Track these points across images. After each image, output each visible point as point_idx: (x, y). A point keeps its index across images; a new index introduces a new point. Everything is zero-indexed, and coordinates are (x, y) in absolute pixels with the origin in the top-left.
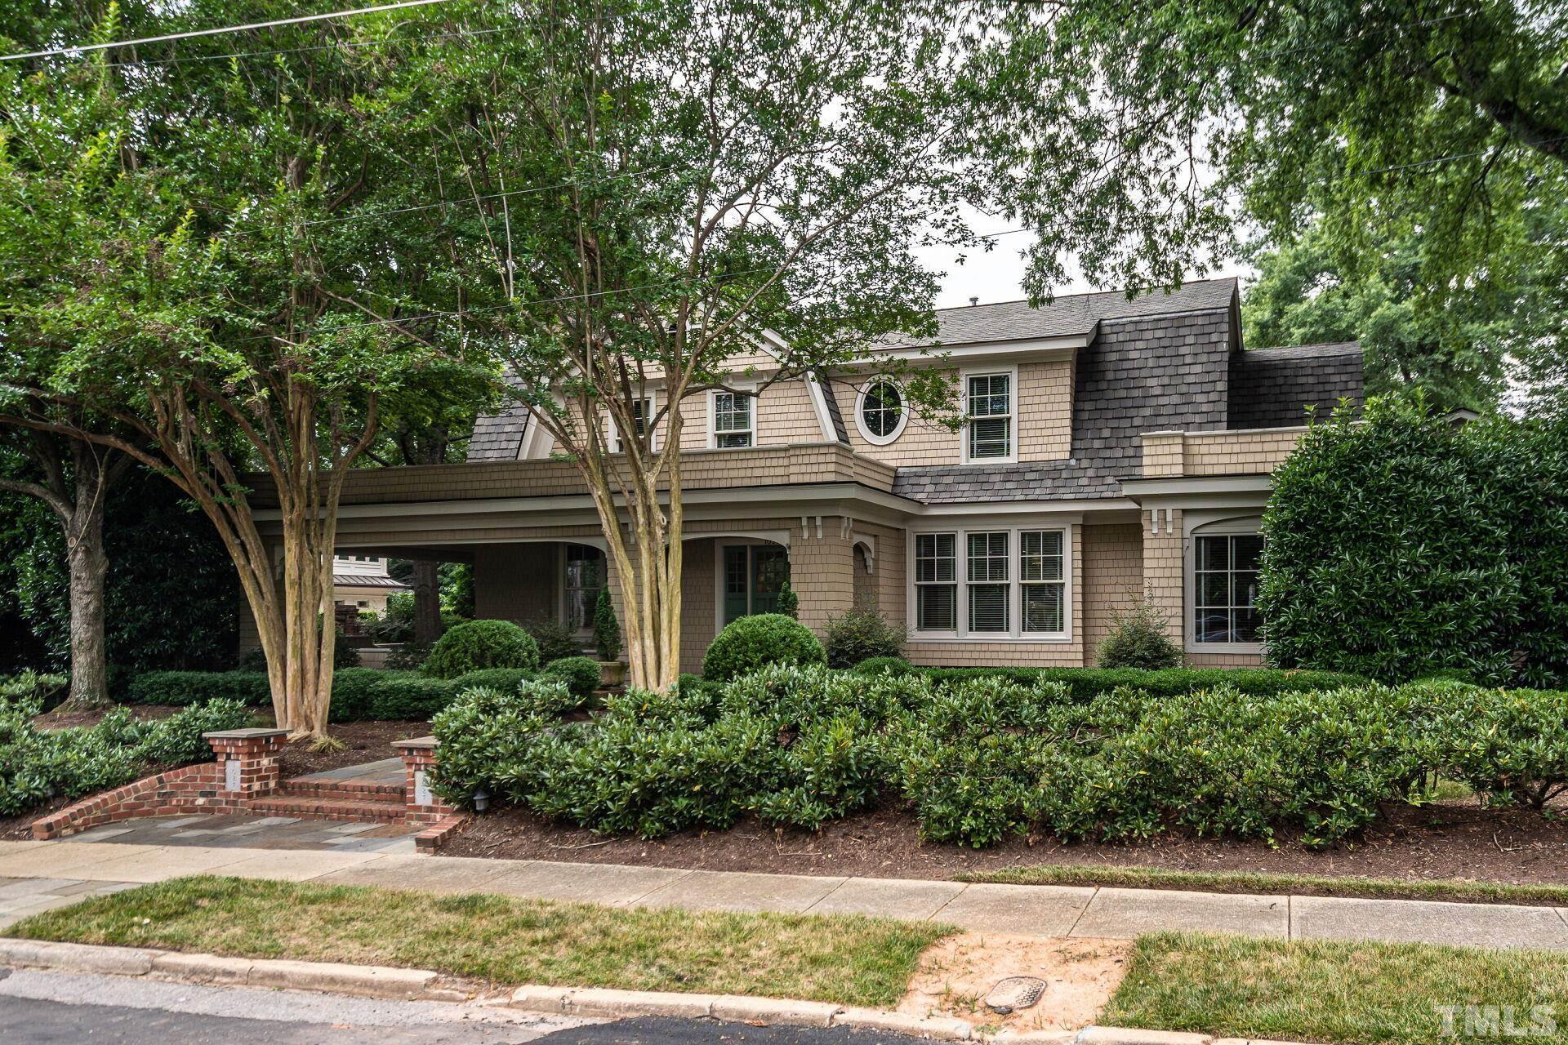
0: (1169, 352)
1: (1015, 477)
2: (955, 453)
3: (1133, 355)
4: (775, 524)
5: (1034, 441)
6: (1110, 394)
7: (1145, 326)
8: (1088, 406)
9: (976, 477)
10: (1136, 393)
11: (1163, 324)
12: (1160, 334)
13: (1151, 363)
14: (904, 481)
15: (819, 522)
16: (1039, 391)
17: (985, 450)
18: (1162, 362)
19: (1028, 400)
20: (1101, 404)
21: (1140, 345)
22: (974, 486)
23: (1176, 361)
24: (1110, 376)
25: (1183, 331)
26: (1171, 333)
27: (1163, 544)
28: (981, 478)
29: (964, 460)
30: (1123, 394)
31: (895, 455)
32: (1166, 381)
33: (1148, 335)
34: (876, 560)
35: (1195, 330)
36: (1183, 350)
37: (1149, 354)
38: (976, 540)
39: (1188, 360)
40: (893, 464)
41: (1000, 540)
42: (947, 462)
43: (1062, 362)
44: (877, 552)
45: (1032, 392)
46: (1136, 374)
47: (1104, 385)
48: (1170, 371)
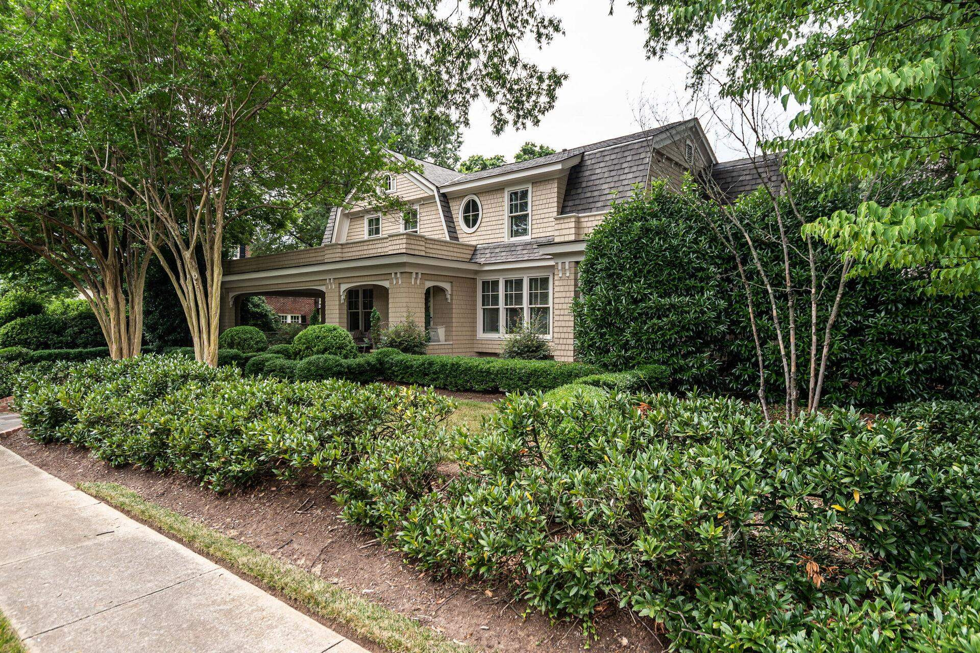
0: (617, 167)
1: (528, 247)
2: (502, 235)
3: (598, 171)
4: (383, 277)
5: (539, 226)
6: (582, 196)
7: (606, 153)
8: (570, 203)
9: (511, 248)
10: (596, 193)
11: (616, 151)
12: (613, 157)
13: (606, 175)
14: (478, 252)
15: (398, 275)
16: (543, 197)
17: (516, 234)
18: (613, 173)
19: (537, 203)
20: (577, 202)
21: (602, 165)
22: (509, 253)
23: (621, 172)
24: (584, 185)
25: (626, 154)
26: (619, 156)
27: (565, 283)
28: (513, 249)
29: (506, 239)
30: (589, 195)
31: (476, 238)
32: (612, 185)
33: (607, 158)
34: (451, 295)
35: (633, 152)
36: (625, 165)
37: (606, 169)
38: (508, 283)
39: (626, 171)
40: (474, 243)
41: (519, 283)
42: (499, 240)
43: (553, 179)
44: (452, 290)
45: (538, 198)
46: (597, 182)
47: (580, 191)
48: (616, 179)
